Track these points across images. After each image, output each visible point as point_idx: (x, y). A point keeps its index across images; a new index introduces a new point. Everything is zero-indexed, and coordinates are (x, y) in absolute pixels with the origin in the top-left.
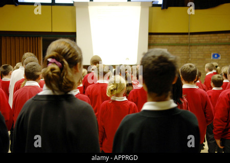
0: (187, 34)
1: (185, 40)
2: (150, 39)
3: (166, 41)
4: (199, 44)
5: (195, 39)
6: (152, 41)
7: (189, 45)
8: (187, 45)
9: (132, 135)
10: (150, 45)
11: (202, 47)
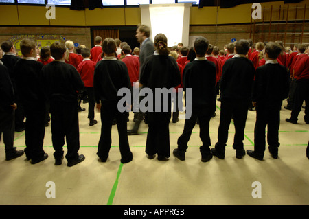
0: (215, 25)
1: (213, 29)
2: (190, 29)
3: (201, 31)
4: (223, 32)
5: (220, 29)
6: (192, 30)
7: (217, 33)
8: (215, 33)
9: (189, 70)
10: (191, 33)
11: (224, 35)
